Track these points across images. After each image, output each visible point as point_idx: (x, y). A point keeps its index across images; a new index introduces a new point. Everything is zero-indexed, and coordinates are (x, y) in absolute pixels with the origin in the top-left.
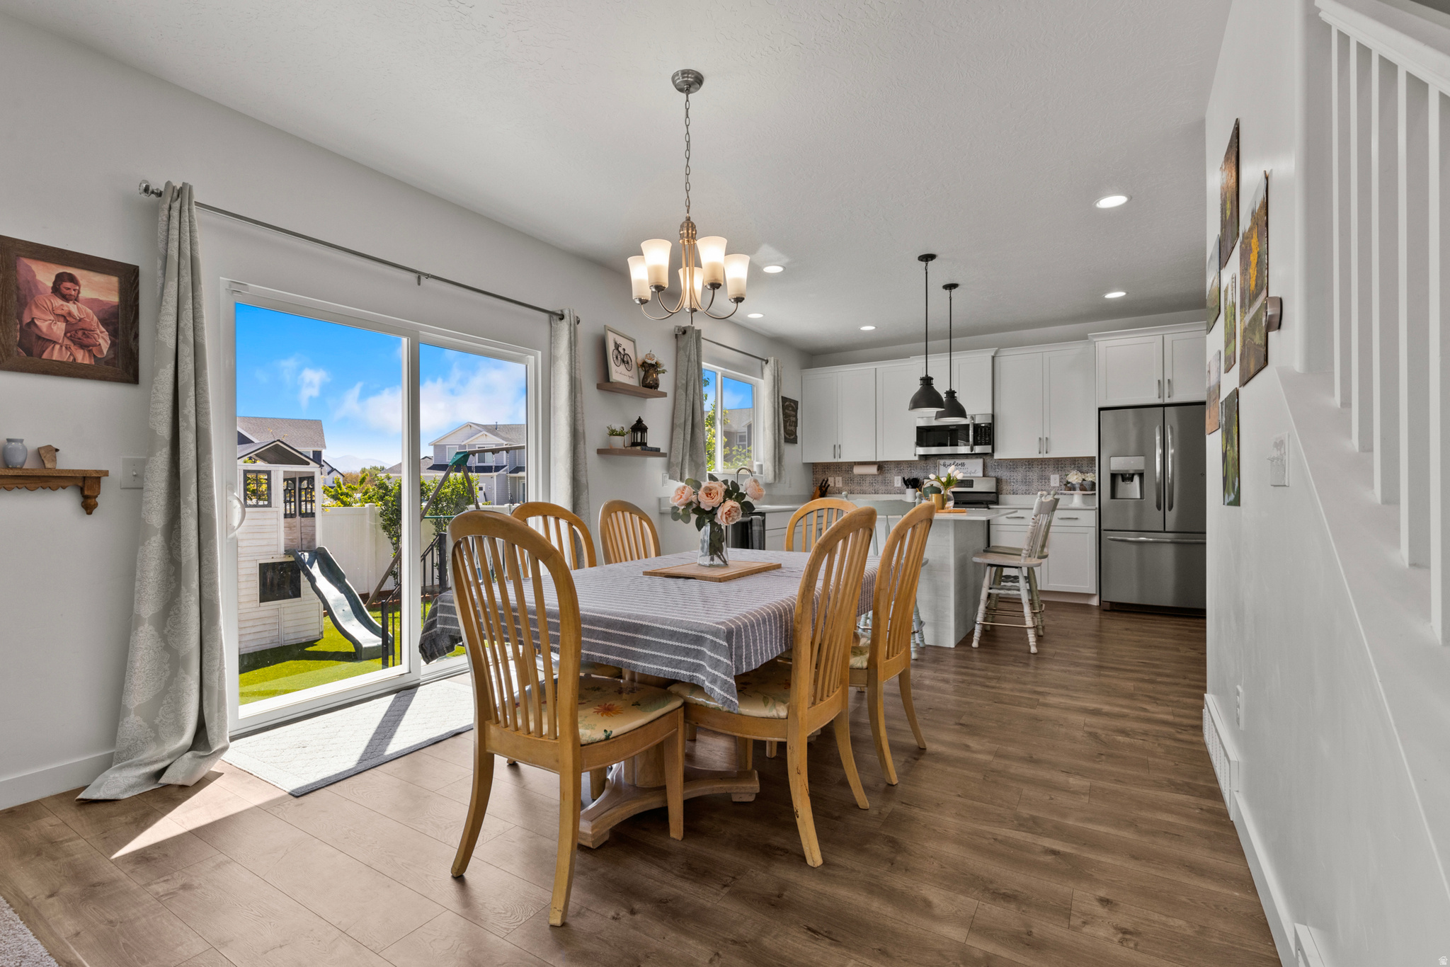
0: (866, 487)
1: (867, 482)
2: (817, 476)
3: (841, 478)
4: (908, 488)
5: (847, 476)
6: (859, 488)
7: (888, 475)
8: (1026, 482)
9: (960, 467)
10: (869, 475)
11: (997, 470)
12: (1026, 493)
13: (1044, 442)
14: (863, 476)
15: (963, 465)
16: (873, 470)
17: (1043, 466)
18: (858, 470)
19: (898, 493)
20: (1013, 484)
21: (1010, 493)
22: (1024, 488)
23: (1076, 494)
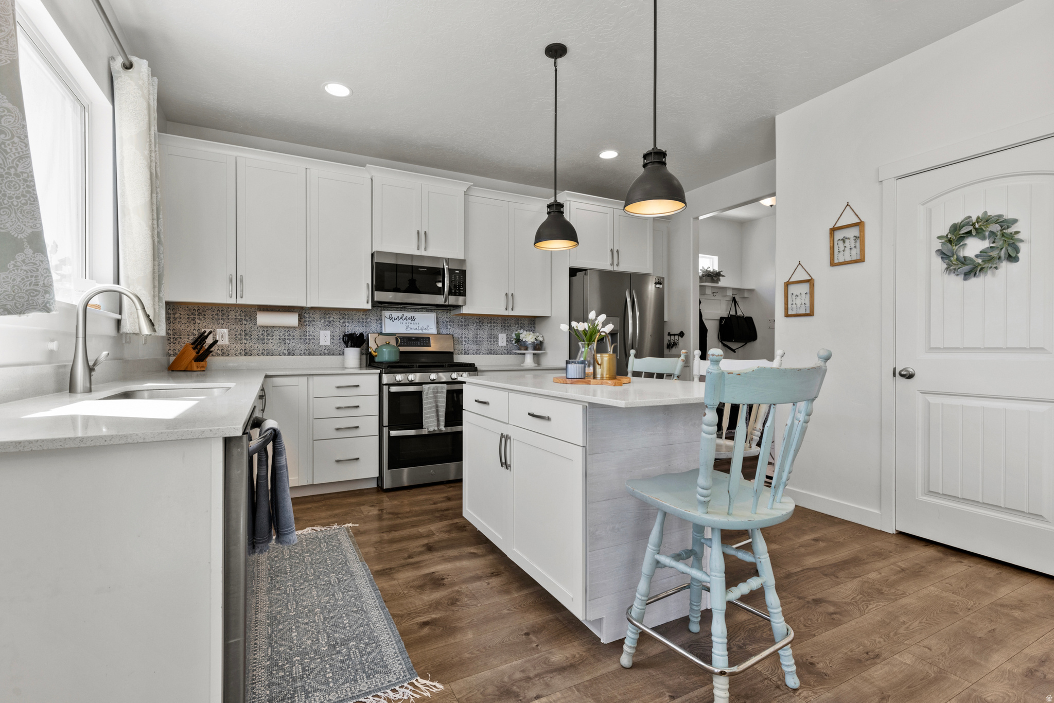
0: (273, 344)
1: (276, 337)
2: (178, 326)
3: (226, 331)
4: (347, 347)
5: (238, 328)
6: (260, 347)
7: (310, 329)
8: (477, 341)
9: (410, 321)
10: (279, 327)
11: (449, 327)
12: (477, 353)
13: (510, 298)
14: (269, 330)
15: (413, 319)
16: (292, 320)
17: (492, 324)
18: (263, 319)
19: (325, 354)
20: (464, 343)
21: (461, 353)
22: (475, 347)
23: (529, 353)
